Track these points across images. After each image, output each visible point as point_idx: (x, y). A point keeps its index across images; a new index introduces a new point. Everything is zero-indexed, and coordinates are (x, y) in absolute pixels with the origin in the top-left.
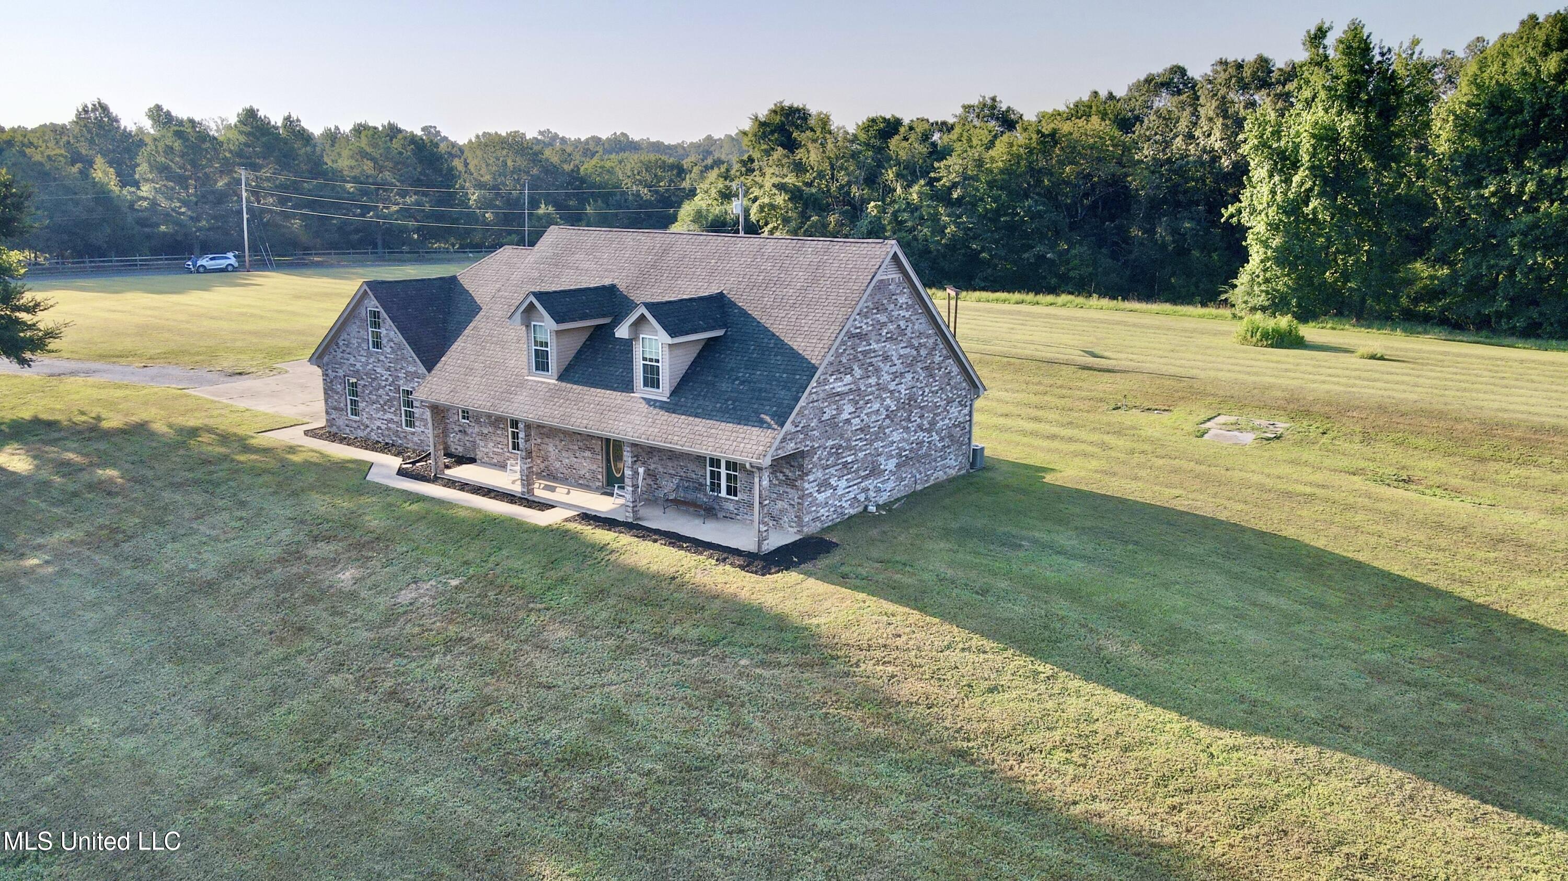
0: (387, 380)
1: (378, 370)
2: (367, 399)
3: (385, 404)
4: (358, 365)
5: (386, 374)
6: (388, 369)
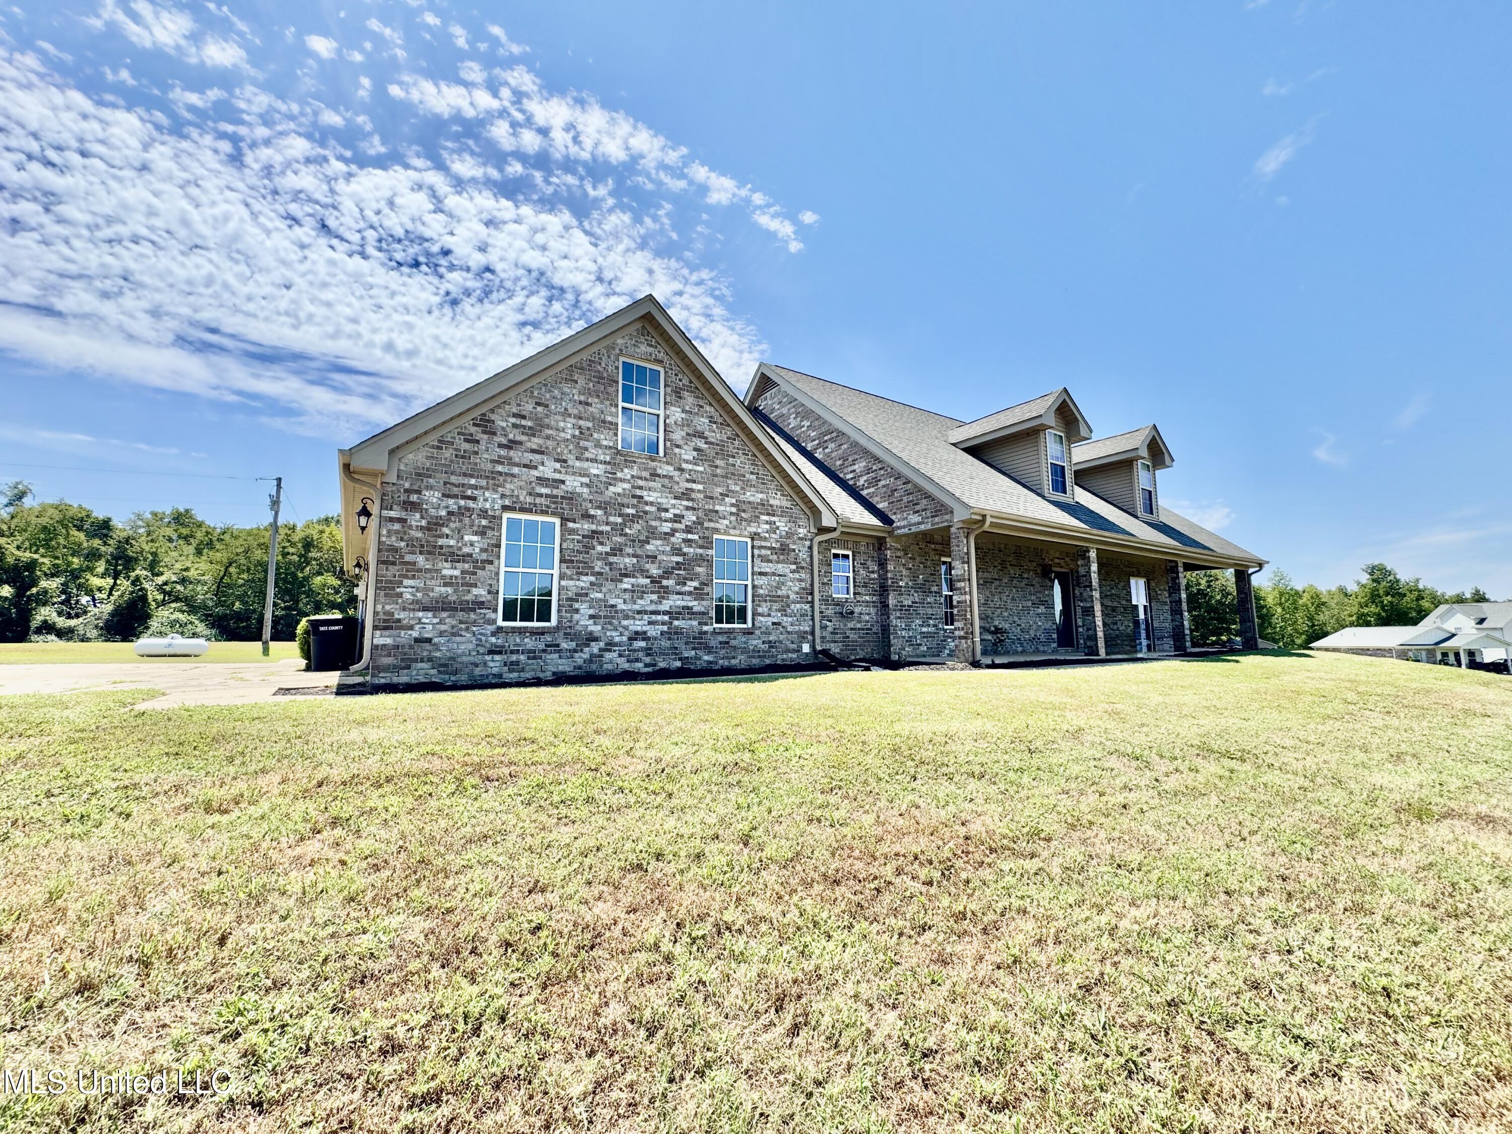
0: (678, 518)
1: (650, 497)
2: (598, 566)
3: (667, 574)
4: (573, 483)
5: (677, 507)
6: (686, 495)
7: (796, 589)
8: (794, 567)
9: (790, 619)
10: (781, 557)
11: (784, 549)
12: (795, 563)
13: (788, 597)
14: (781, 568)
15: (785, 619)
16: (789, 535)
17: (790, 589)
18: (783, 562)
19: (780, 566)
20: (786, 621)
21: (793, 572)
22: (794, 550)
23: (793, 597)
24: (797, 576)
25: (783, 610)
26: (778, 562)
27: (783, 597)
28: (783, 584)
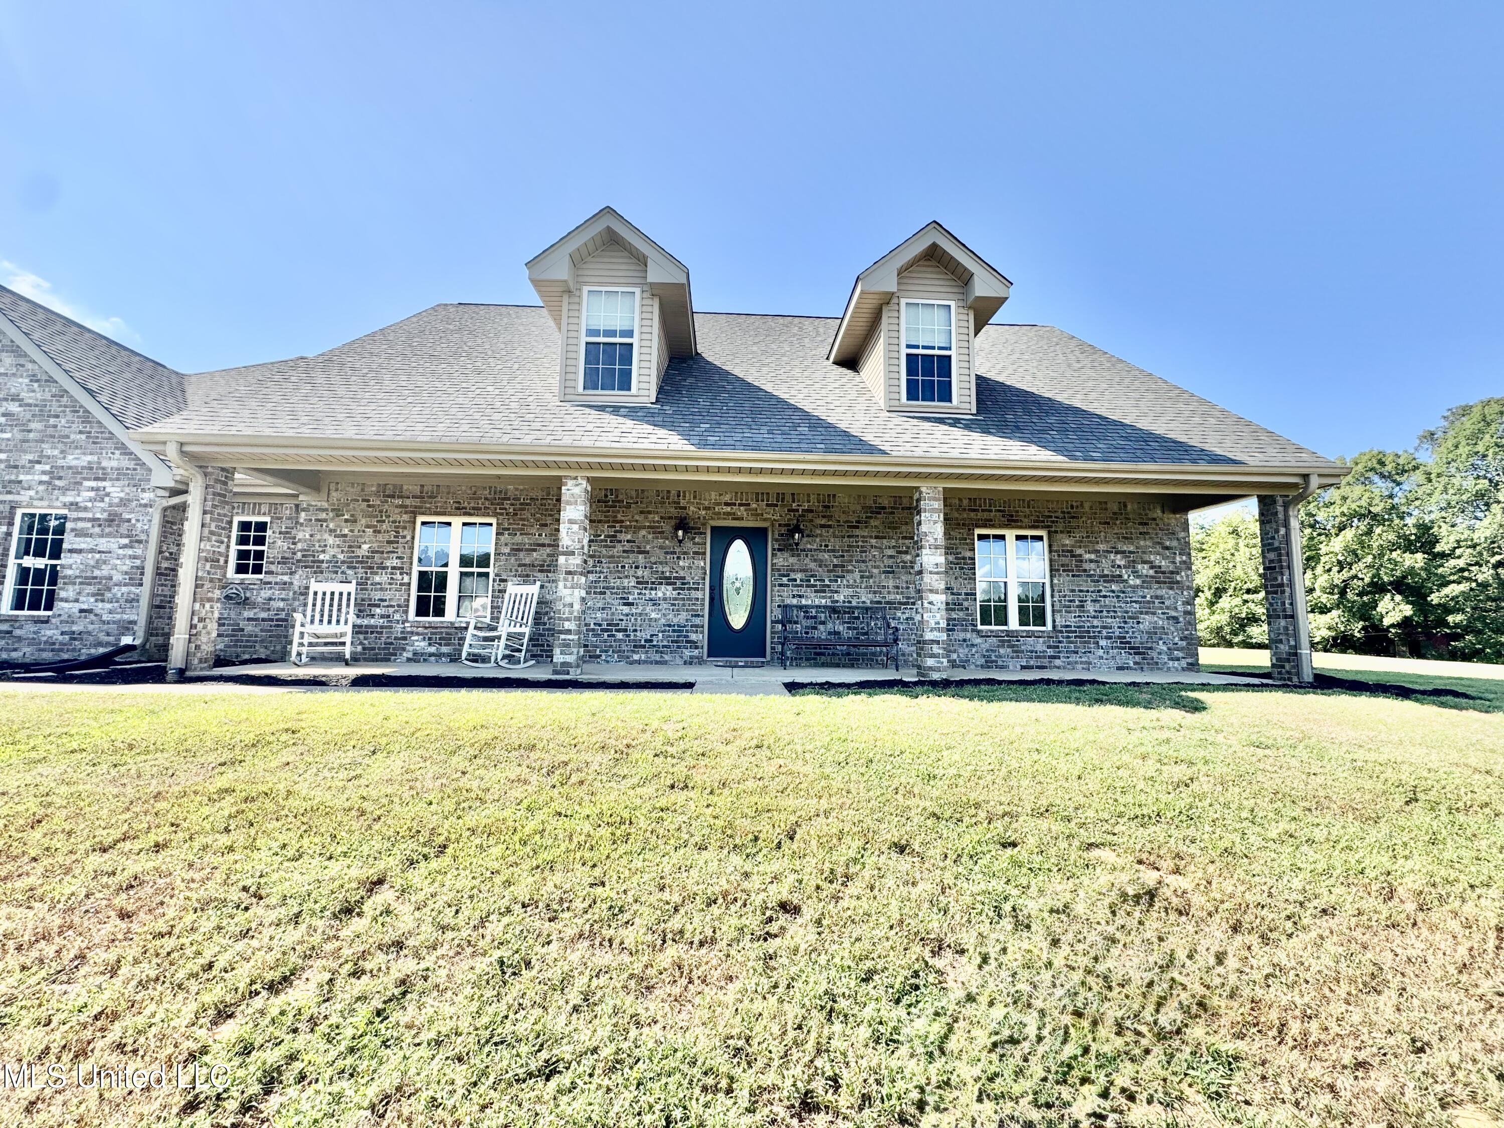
7: (125, 568)
8: (126, 541)
9: (108, 606)
10: (107, 530)
11: (113, 520)
12: (128, 536)
13: (111, 578)
14: (103, 544)
15: (100, 605)
16: (123, 503)
17: (115, 567)
18: (109, 535)
19: (103, 540)
20: (102, 608)
21: (125, 546)
22: (129, 521)
23: (117, 577)
24: (130, 552)
25: (99, 596)
26: (102, 536)
27: (101, 578)
28: (105, 562)
